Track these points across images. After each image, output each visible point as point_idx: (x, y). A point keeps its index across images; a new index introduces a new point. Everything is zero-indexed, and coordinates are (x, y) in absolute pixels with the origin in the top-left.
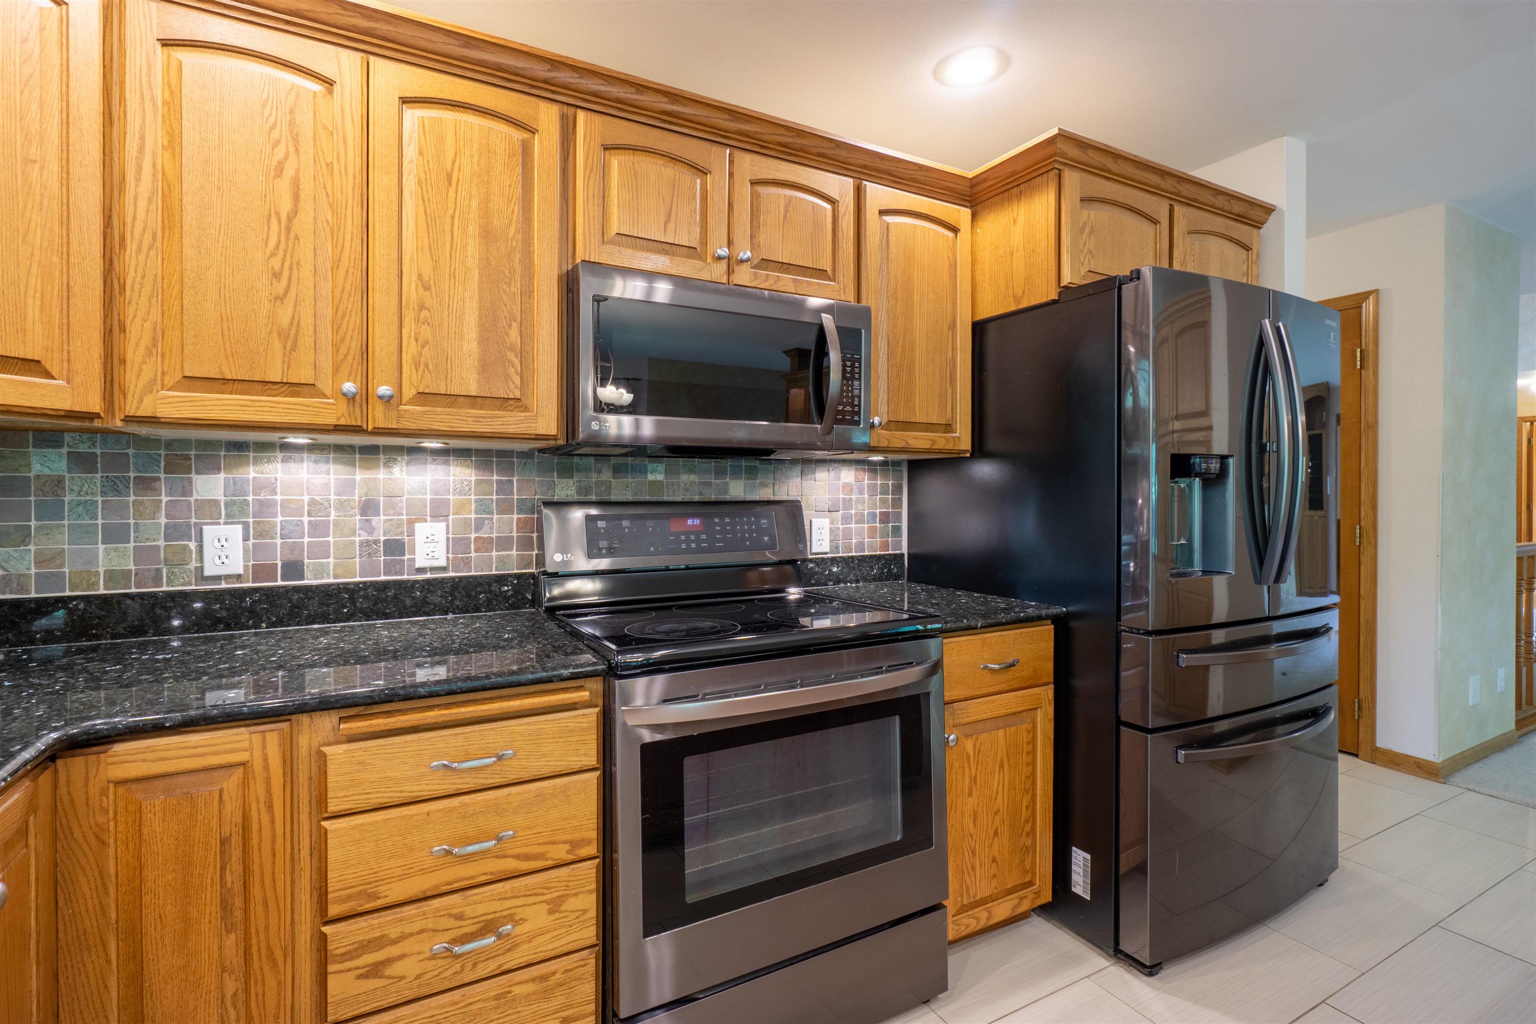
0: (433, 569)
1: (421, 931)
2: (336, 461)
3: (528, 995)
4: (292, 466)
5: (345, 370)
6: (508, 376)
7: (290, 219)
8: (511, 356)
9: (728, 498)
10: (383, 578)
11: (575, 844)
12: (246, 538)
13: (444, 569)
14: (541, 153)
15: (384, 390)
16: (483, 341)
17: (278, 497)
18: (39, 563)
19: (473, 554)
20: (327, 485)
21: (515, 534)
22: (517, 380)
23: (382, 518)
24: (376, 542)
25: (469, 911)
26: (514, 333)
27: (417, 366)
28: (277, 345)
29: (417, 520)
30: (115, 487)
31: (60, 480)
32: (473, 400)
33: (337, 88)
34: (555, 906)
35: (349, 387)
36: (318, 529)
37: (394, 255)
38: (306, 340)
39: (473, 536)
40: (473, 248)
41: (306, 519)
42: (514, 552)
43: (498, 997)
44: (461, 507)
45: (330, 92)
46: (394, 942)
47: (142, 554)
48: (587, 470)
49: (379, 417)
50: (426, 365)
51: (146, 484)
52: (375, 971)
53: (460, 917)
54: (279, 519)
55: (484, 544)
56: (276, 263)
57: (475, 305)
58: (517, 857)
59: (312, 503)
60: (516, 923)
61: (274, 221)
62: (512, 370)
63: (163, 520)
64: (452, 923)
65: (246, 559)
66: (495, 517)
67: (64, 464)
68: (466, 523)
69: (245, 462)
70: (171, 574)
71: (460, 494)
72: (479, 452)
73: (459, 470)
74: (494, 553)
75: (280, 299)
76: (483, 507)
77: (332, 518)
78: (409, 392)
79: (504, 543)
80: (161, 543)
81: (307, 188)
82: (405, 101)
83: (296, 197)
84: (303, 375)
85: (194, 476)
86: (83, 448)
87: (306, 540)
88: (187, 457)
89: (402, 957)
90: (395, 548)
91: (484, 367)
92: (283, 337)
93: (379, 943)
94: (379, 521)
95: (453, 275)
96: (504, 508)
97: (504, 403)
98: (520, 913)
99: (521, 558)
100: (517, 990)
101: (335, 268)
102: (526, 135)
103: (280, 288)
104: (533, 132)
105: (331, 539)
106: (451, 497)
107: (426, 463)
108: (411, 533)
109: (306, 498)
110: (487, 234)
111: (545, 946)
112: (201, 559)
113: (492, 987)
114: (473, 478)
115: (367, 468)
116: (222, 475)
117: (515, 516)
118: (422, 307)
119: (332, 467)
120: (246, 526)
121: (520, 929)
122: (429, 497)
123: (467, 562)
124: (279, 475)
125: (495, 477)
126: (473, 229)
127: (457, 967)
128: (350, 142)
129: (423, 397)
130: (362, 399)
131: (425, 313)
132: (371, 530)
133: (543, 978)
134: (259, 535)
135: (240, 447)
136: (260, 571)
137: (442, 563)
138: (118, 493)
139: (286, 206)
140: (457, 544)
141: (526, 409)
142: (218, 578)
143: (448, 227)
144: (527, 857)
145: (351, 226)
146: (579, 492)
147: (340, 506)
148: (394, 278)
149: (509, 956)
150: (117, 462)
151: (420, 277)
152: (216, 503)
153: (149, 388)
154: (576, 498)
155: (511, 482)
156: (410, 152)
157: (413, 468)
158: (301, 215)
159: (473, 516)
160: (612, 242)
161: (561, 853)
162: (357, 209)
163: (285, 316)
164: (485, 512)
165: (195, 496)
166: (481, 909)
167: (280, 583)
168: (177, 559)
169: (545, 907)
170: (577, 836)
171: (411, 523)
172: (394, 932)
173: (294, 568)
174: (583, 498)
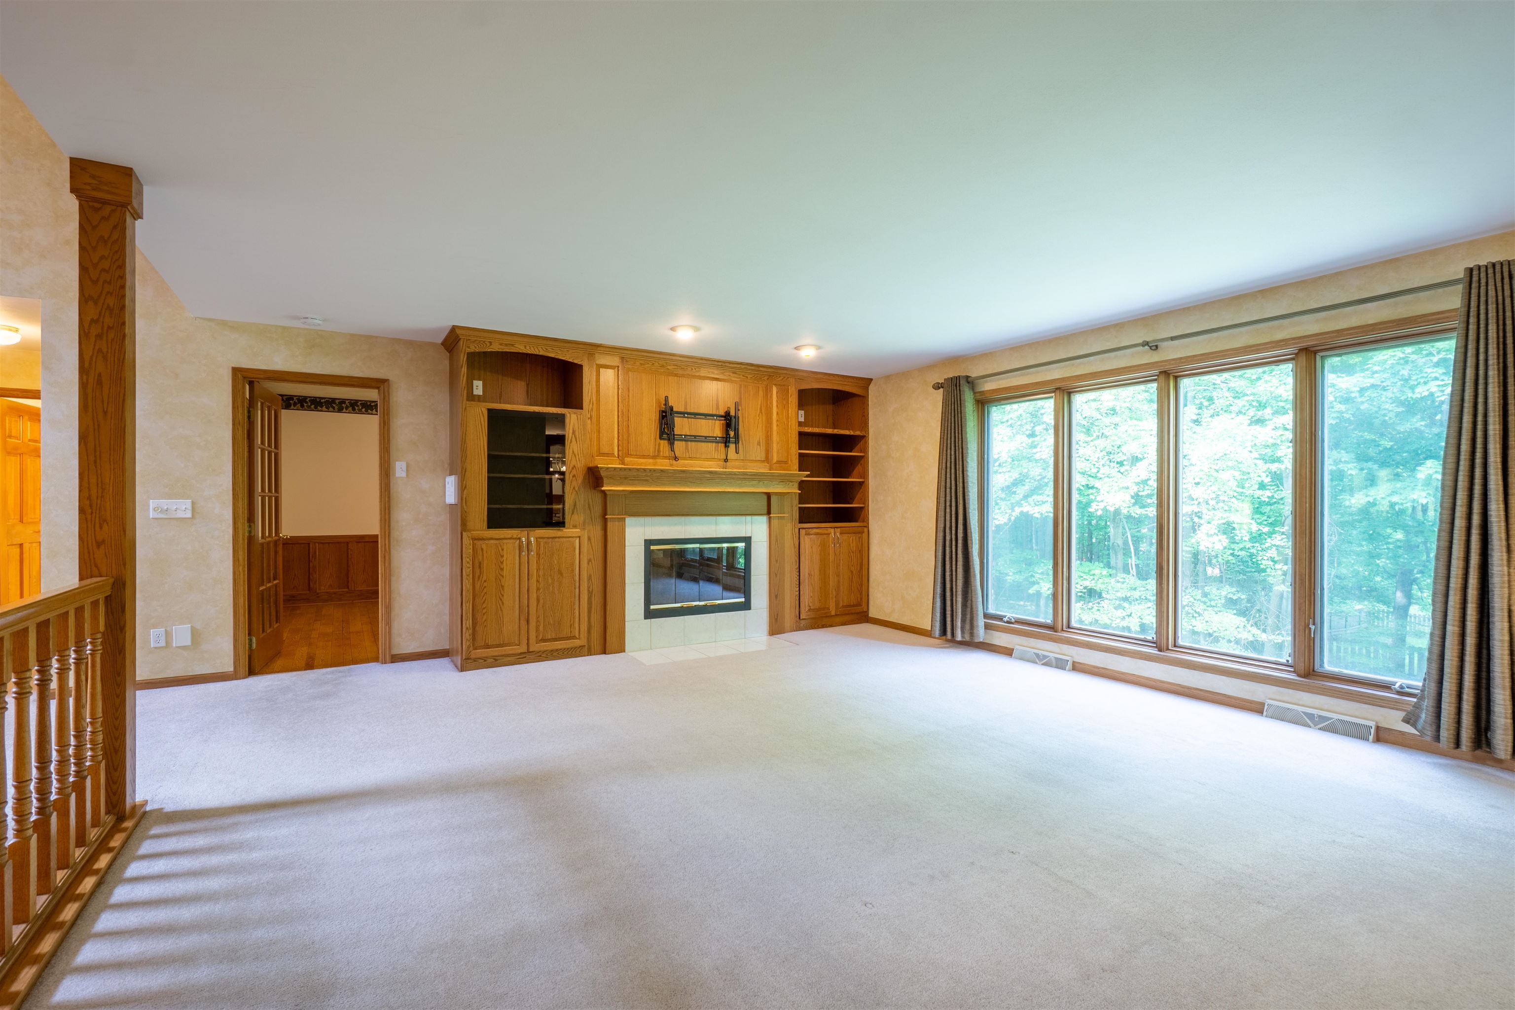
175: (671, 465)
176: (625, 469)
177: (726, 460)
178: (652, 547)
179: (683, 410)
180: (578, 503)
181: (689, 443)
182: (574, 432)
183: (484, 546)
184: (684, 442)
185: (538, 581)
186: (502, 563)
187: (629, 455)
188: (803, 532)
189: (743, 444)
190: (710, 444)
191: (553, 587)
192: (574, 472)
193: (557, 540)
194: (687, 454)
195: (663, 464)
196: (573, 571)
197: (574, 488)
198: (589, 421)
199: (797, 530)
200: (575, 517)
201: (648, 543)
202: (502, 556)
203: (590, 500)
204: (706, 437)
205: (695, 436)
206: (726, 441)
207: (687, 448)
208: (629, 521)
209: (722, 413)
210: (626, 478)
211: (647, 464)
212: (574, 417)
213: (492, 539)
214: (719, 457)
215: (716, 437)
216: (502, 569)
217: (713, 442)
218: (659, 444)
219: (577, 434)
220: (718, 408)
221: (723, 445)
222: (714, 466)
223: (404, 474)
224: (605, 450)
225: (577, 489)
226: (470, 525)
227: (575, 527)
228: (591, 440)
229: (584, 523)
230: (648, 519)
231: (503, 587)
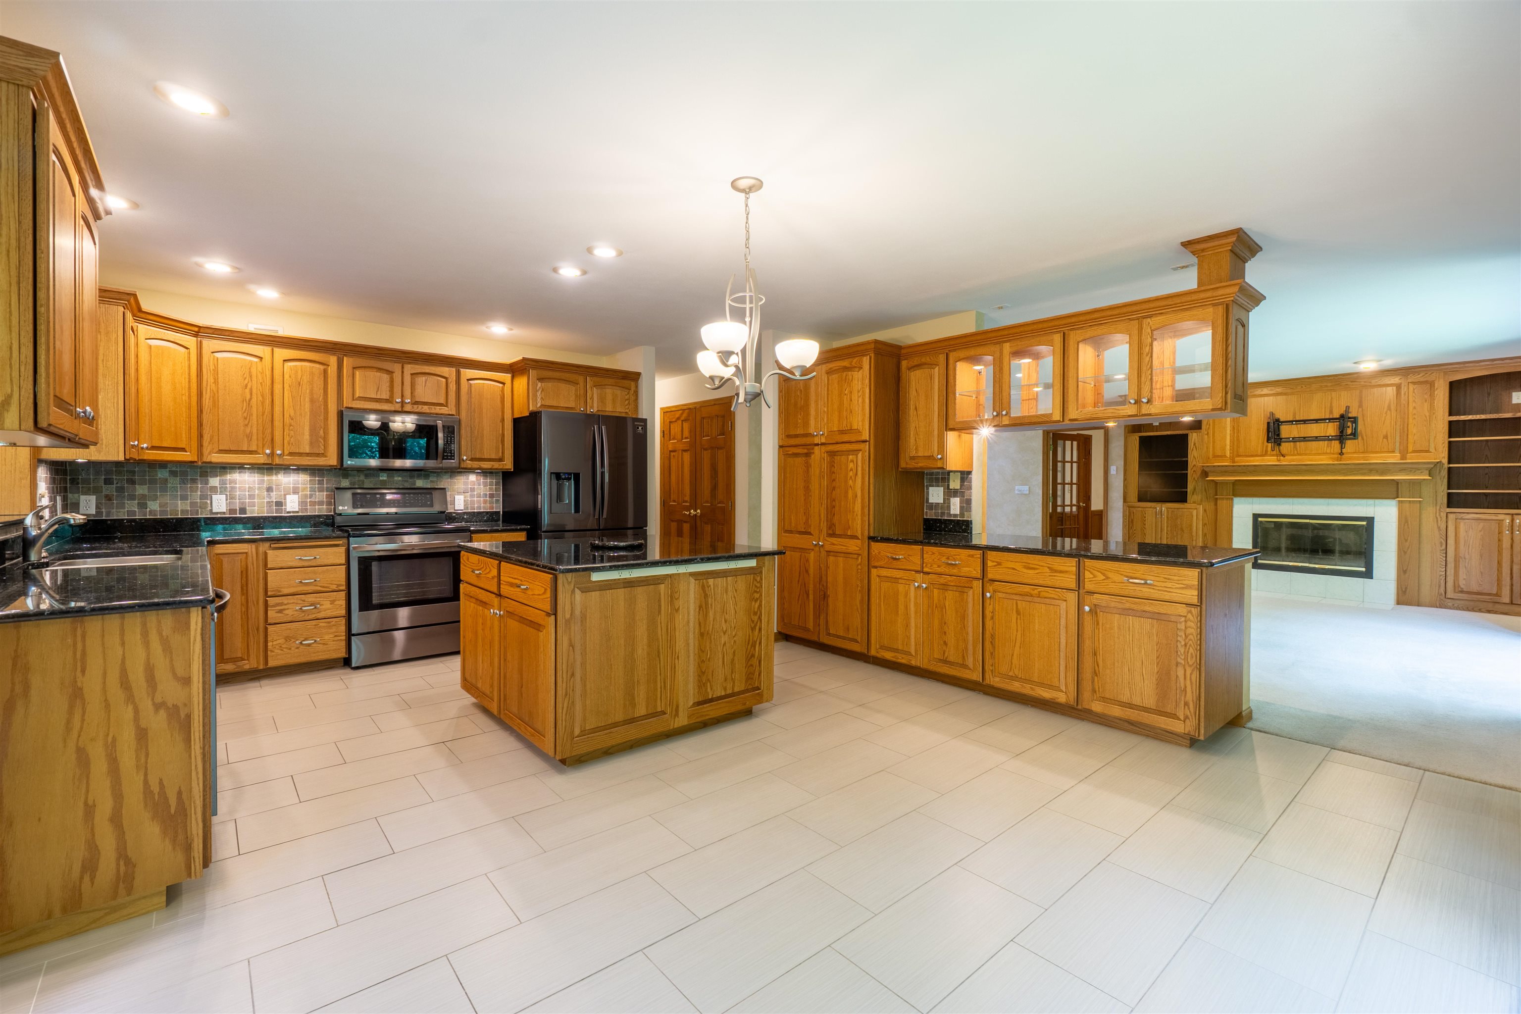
0: (293, 512)
1: (293, 603)
2: (258, 473)
3: (324, 627)
4: (242, 475)
5: (266, 446)
6: (319, 446)
7: (249, 401)
8: (321, 440)
9: (415, 487)
10: (275, 515)
11: (338, 585)
12: (227, 500)
13: (298, 512)
14: (331, 372)
15: (279, 452)
16: (311, 435)
17: (238, 486)
18: (160, 506)
19: (308, 507)
20: (254, 481)
21: (325, 500)
22: (323, 447)
23: (274, 493)
24: (272, 502)
25: (306, 600)
26: (321, 432)
27: (289, 444)
28: (246, 439)
29: (287, 494)
30: (183, 482)
31: (167, 480)
32: (308, 454)
33: (263, 360)
34: (332, 602)
35: (268, 451)
36: (251, 497)
37: (282, 410)
38: (254, 437)
39: (309, 500)
40: (307, 406)
41: (247, 493)
42: (325, 507)
43: (315, 625)
44: (304, 489)
45: (261, 360)
46: (286, 605)
47: (193, 504)
48: (354, 476)
49: (277, 461)
50: (292, 444)
51: (194, 481)
52: (280, 611)
53: (304, 601)
54: (238, 493)
55: (313, 504)
56: (245, 414)
57: (308, 424)
58: (321, 586)
59: (249, 488)
60: (321, 605)
61: (245, 402)
62: (321, 444)
63: (199, 493)
64: (302, 602)
65: (227, 507)
66: (317, 493)
67: (168, 474)
68: (306, 496)
69: (226, 473)
70: (201, 511)
71: (303, 485)
72: (310, 469)
73: (303, 476)
74: (317, 507)
75: (247, 425)
76: (312, 490)
77: (256, 493)
78: (286, 452)
79: (321, 503)
80: (199, 501)
81: (254, 391)
82: (284, 361)
83: (251, 394)
84: (254, 448)
85: (209, 478)
86: (174, 469)
87: (247, 501)
88: (207, 472)
89: (288, 609)
90: (279, 504)
91: (311, 444)
92: (248, 437)
93: (281, 604)
94: (273, 494)
95: (301, 414)
96: (321, 490)
97: (318, 455)
98: (322, 603)
99: (327, 509)
100: (321, 624)
101: (263, 415)
102: (325, 367)
103: (247, 422)
104: (328, 365)
105: (256, 500)
106: (300, 486)
107: (290, 473)
108: (285, 499)
109: (247, 486)
110: (312, 401)
111: (329, 613)
112: (212, 506)
113: (314, 622)
114: (309, 479)
115: (269, 475)
116: (218, 478)
117: (325, 493)
118: (291, 425)
119: (256, 475)
120: (226, 495)
121: (321, 607)
122: (292, 486)
123: (306, 510)
124: (238, 478)
125: (317, 478)
126: (307, 399)
127: (303, 615)
128: (268, 376)
129: (291, 454)
130: (272, 454)
131: (291, 427)
132: (270, 498)
133: (329, 622)
134: (231, 498)
135: (224, 468)
136: (232, 511)
137: (297, 510)
138: (184, 483)
139: (248, 397)
140: (302, 503)
141: (326, 457)
142: (217, 513)
143: (299, 400)
144: (323, 587)
145: (268, 402)
146: (350, 484)
147: (259, 488)
148: (282, 417)
149: (318, 614)
150: (184, 474)
151: (290, 416)
152: (217, 487)
153: (210, 453)
154: (350, 486)
155: (323, 480)
156: (286, 376)
157: (286, 475)
158: (253, 400)
159: (309, 493)
160: (357, 399)
161: (334, 587)
162: (270, 396)
163: (248, 431)
164: (313, 491)
165: (210, 485)
166: (310, 600)
167: (238, 515)
168: (204, 506)
169: (329, 602)
170: (339, 583)
171: (285, 495)
172: (286, 602)
173: (243, 510)
174: (352, 486)
175: (1279, 461)
176: (1233, 466)
177: (1341, 454)
178: (1260, 519)
179: (1291, 419)
180: (1197, 487)
181: (1298, 443)
182: (1195, 444)
183: (1134, 511)
184: (1292, 443)
185: (1167, 533)
186: (1145, 521)
187: (1239, 456)
188: (1451, 516)
189: (1363, 439)
190: (1321, 442)
191: (1177, 538)
192: (1194, 469)
193: (1180, 510)
194: (1296, 452)
195: (1271, 460)
196: (1191, 529)
197: (1194, 479)
198: (1206, 436)
199: (1444, 515)
200: (1195, 497)
201: (1256, 516)
202: (1145, 517)
203: (1206, 487)
204: (1317, 437)
205: (1304, 438)
206: (1341, 438)
207: (1295, 447)
208: (1236, 500)
209: (1337, 415)
210: (1226, 472)
211: (1256, 461)
212: (1195, 435)
213: (1139, 507)
214: (1332, 452)
215: (1328, 436)
216: (1145, 524)
217: (1325, 440)
218: (1267, 446)
219: (1197, 445)
220: (1331, 412)
221: (1337, 442)
222: (1325, 460)
223: (1115, 473)
224: (1219, 453)
225: (1196, 479)
226: (1128, 500)
227: (1194, 502)
228: (1207, 448)
229: (1201, 501)
230: (1255, 500)
231: (1145, 534)
